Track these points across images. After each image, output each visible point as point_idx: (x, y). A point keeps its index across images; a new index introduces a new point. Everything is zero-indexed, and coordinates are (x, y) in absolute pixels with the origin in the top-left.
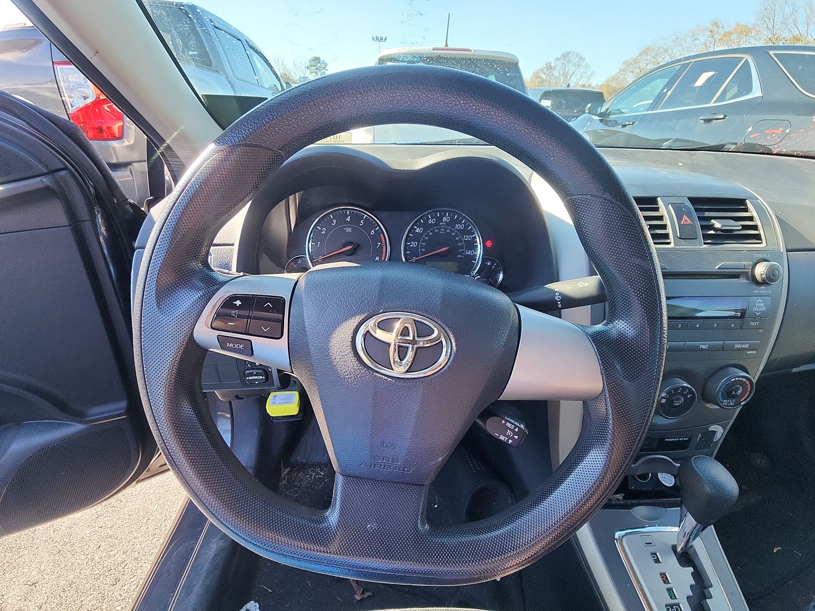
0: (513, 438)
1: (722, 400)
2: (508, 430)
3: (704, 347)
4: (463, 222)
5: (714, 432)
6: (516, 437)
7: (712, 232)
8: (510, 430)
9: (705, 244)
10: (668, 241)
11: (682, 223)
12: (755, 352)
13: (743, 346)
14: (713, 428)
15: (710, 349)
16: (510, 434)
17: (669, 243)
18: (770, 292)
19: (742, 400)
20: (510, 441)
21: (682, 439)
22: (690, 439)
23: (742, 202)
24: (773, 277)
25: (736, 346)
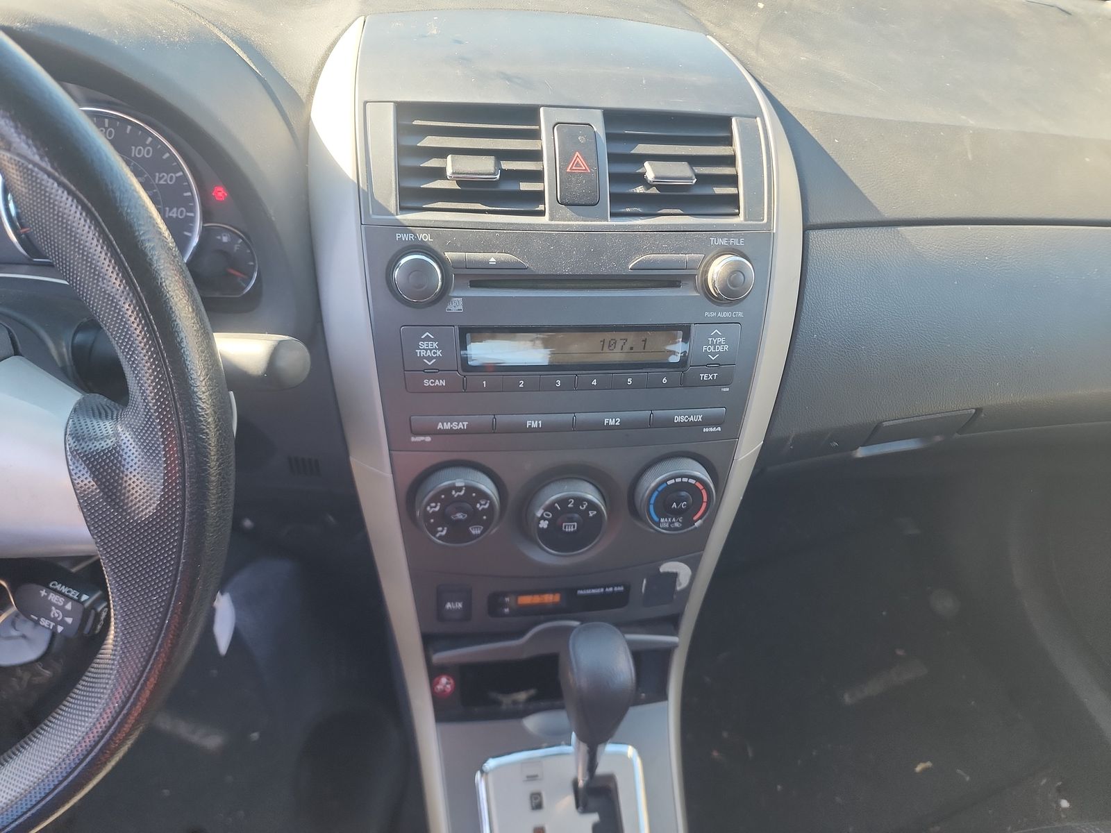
0: (62, 623)
1: (656, 519)
2: (53, 608)
3: (612, 422)
4: (148, 143)
5: (674, 576)
6: (69, 620)
7: (640, 189)
8: (57, 607)
9: (612, 215)
10: (541, 207)
11: (568, 170)
12: (719, 429)
13: (691, 419)
14: (667, 567)
15: (624, 426)
16: (56, 615)
17: (542, 213)
18: (740, 314)
19: (695, 518)
20: (60, 629)
21: (611, 589)
22: (627, 588)
23: (725, 122)
24: (734, 287)
25: (678, 419)
